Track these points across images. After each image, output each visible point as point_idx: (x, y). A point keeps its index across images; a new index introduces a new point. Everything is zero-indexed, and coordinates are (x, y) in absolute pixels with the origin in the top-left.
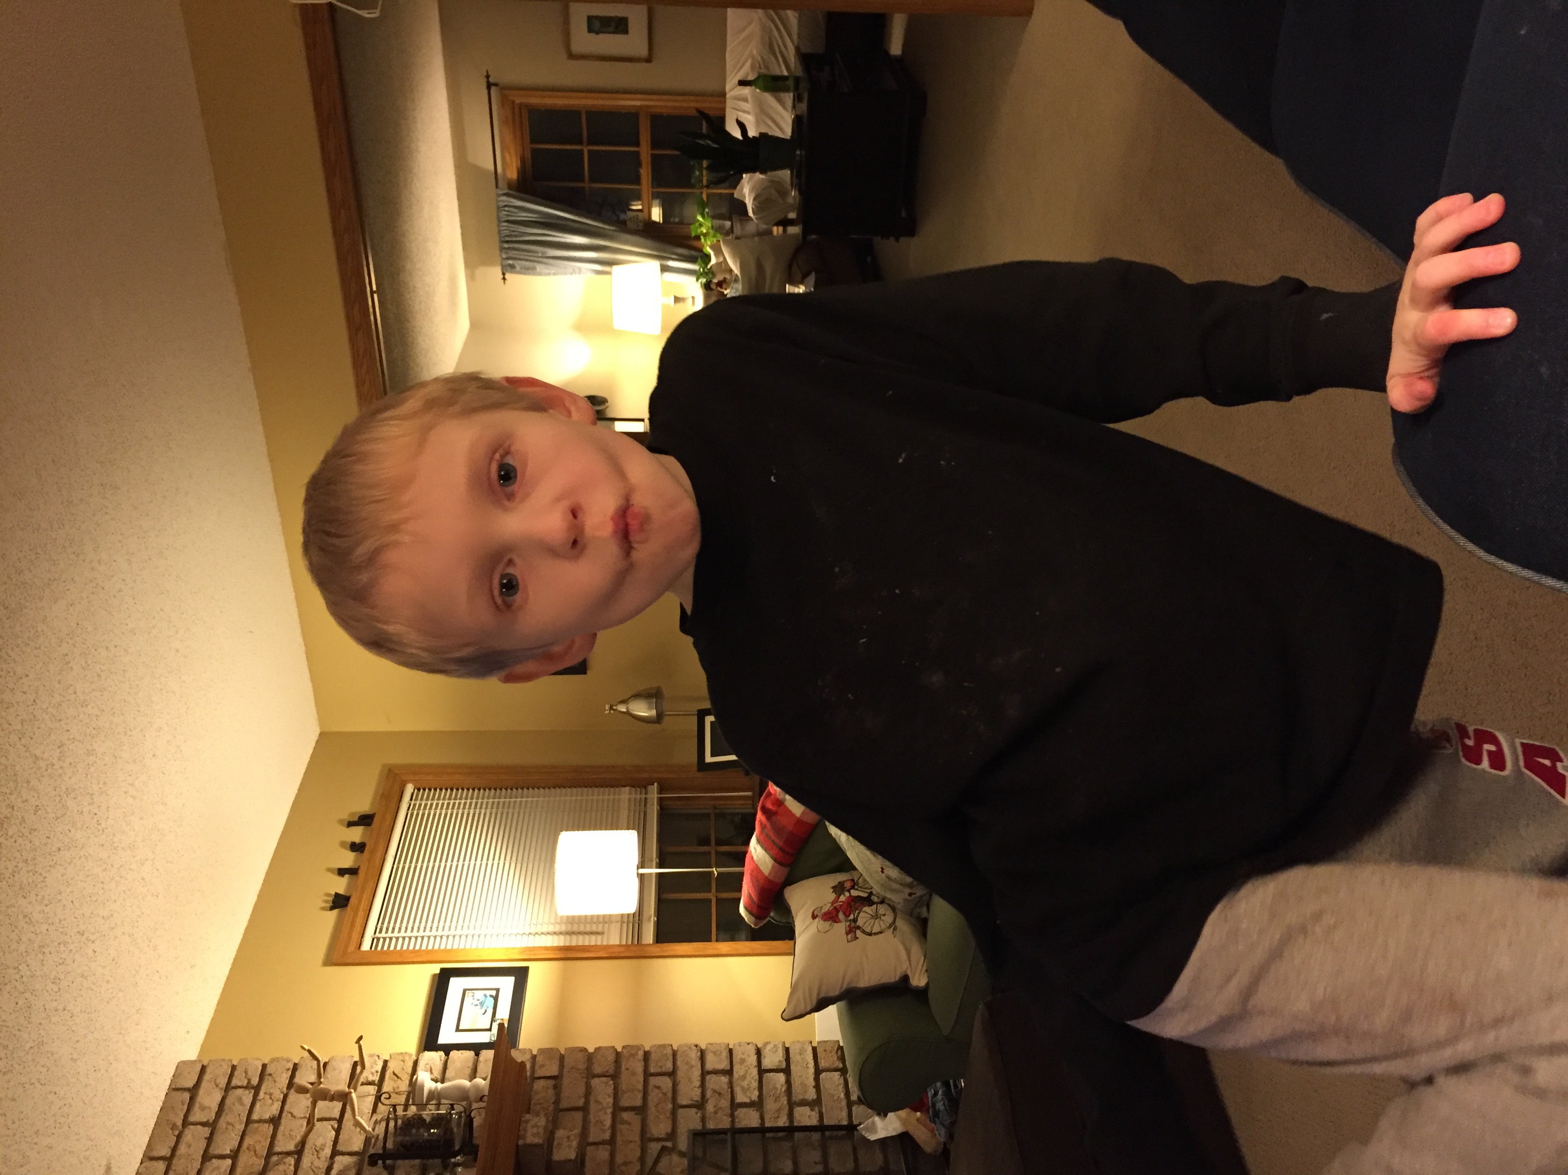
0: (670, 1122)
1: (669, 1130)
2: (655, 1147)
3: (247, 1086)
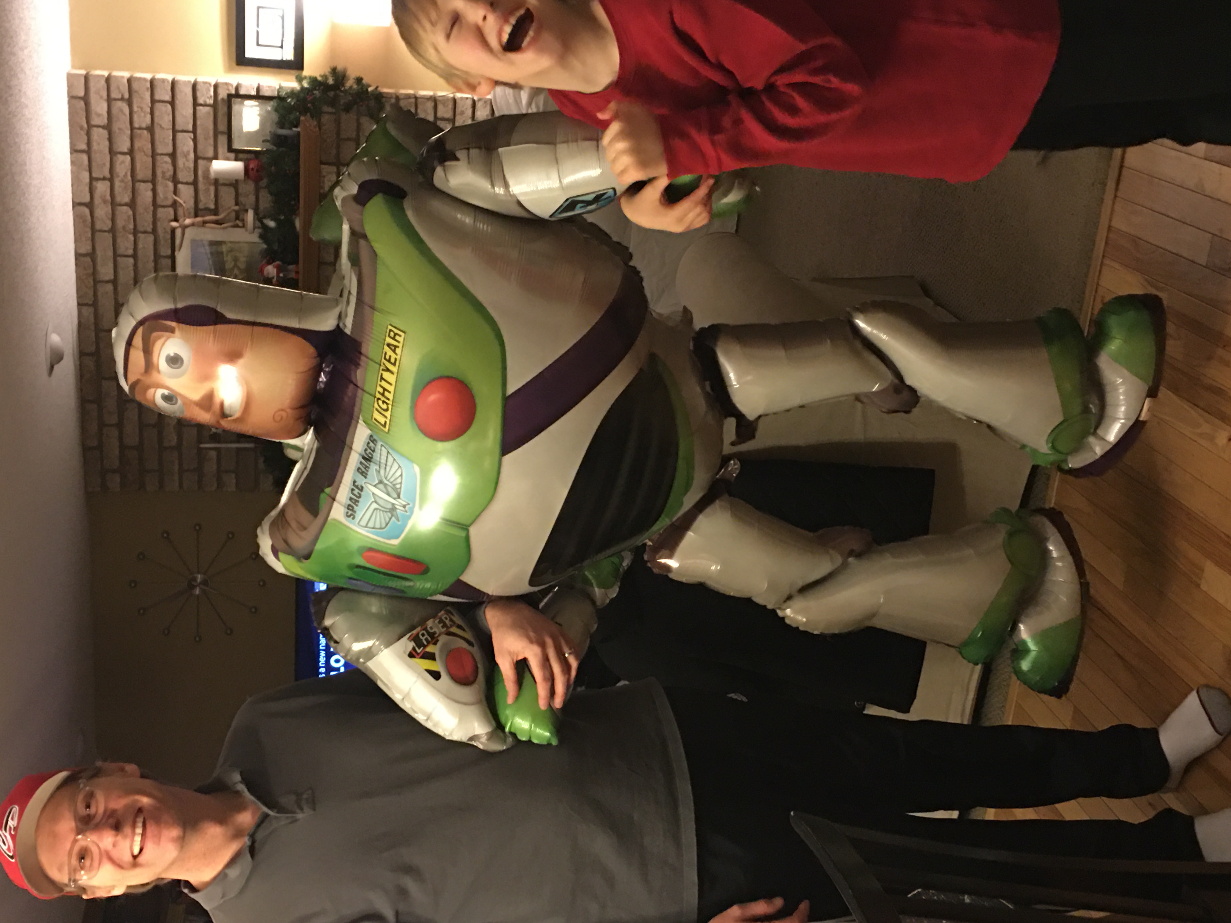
3: (122, 99)
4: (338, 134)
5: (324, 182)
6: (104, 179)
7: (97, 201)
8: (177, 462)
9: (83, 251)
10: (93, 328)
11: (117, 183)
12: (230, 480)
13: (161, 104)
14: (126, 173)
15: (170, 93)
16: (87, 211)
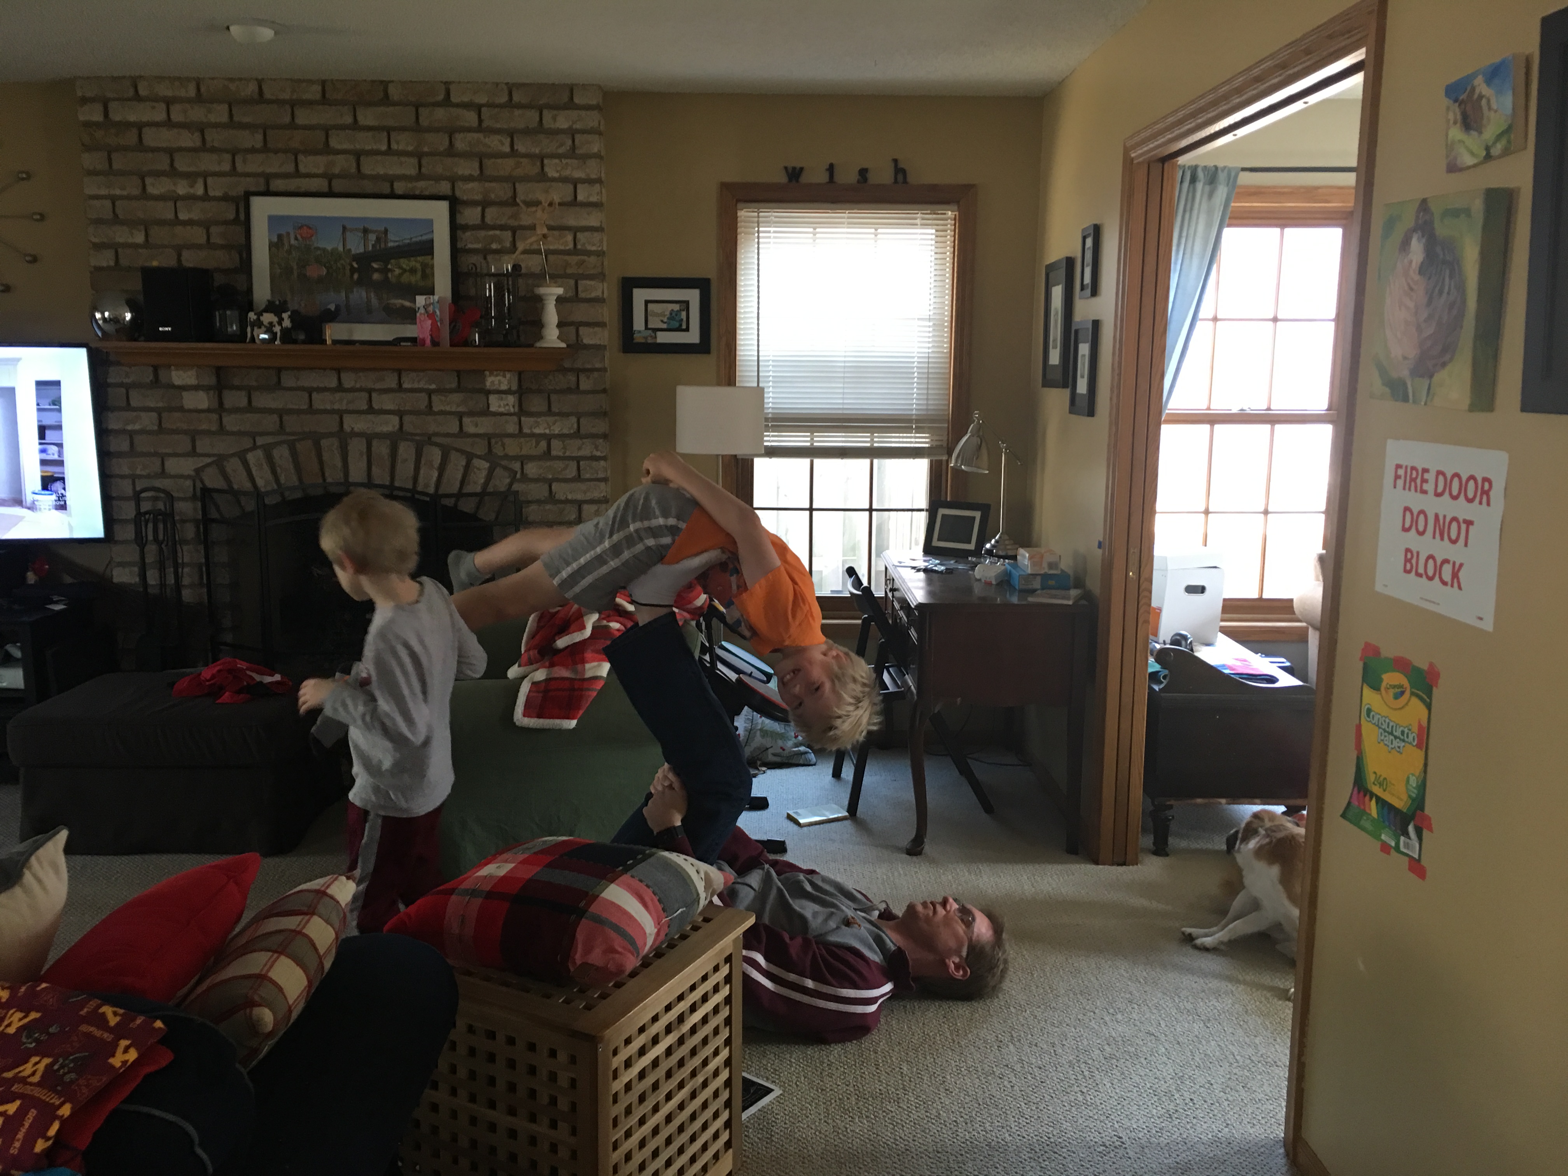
0: (536, 477)
1: (530, 476)
2: (516, 466)
3: (574, 147)
4: (556, 392)
5: (497, 376)
6: (480, 121)
7: (454, 111)
8: (125, 193)
9: (392, 90)
10: (294, 97)
11: (476, 136)
12: (106, 259)
13: (573, 190)
14: (490, 147)
15: (585, 201)
16: (441, 97)
